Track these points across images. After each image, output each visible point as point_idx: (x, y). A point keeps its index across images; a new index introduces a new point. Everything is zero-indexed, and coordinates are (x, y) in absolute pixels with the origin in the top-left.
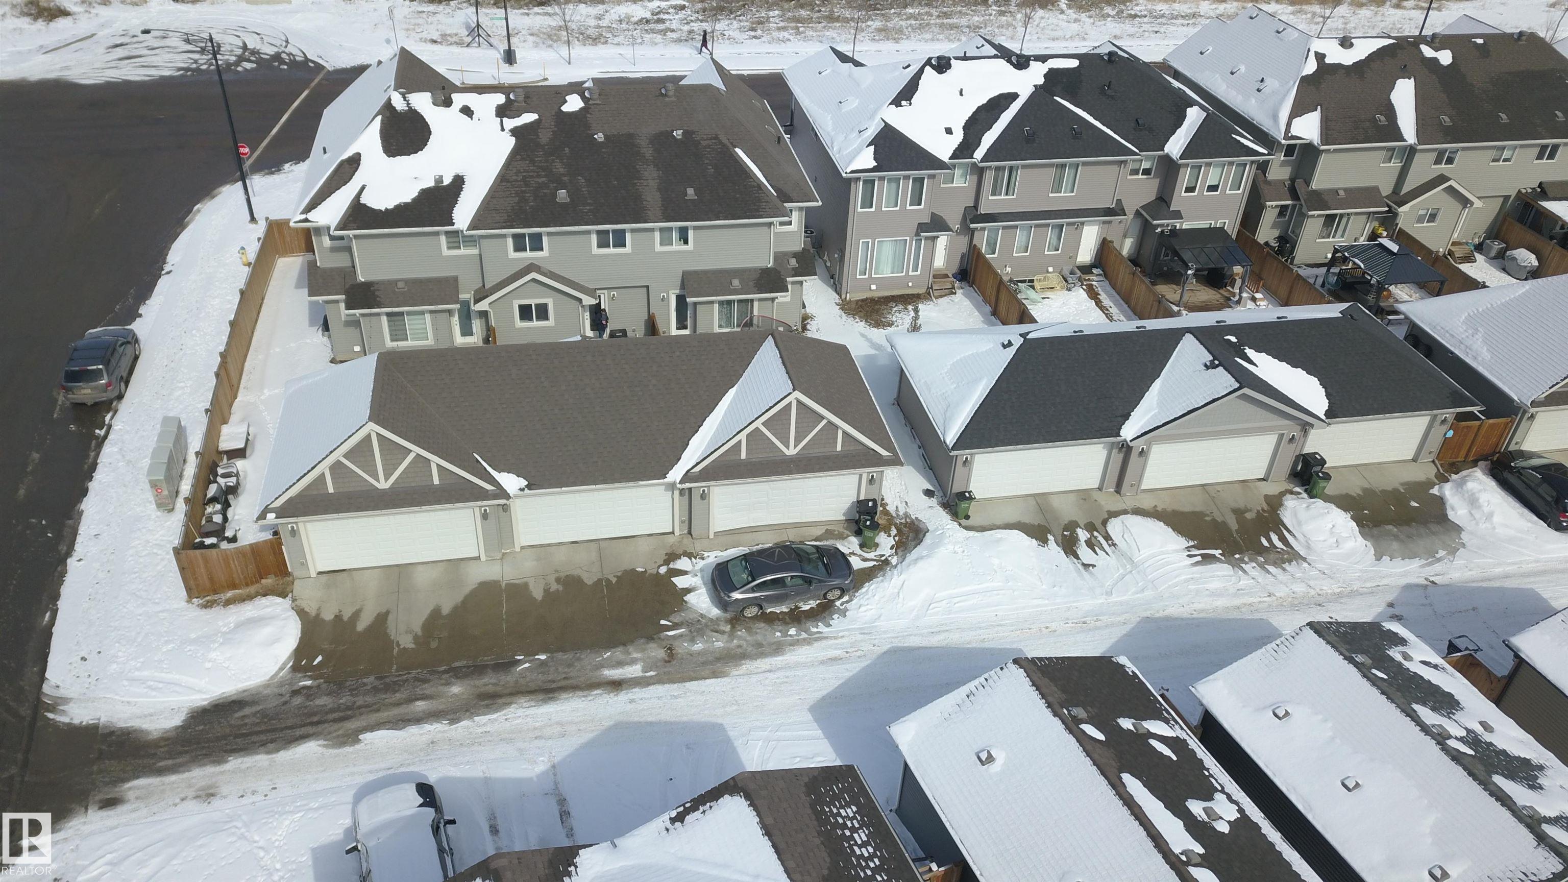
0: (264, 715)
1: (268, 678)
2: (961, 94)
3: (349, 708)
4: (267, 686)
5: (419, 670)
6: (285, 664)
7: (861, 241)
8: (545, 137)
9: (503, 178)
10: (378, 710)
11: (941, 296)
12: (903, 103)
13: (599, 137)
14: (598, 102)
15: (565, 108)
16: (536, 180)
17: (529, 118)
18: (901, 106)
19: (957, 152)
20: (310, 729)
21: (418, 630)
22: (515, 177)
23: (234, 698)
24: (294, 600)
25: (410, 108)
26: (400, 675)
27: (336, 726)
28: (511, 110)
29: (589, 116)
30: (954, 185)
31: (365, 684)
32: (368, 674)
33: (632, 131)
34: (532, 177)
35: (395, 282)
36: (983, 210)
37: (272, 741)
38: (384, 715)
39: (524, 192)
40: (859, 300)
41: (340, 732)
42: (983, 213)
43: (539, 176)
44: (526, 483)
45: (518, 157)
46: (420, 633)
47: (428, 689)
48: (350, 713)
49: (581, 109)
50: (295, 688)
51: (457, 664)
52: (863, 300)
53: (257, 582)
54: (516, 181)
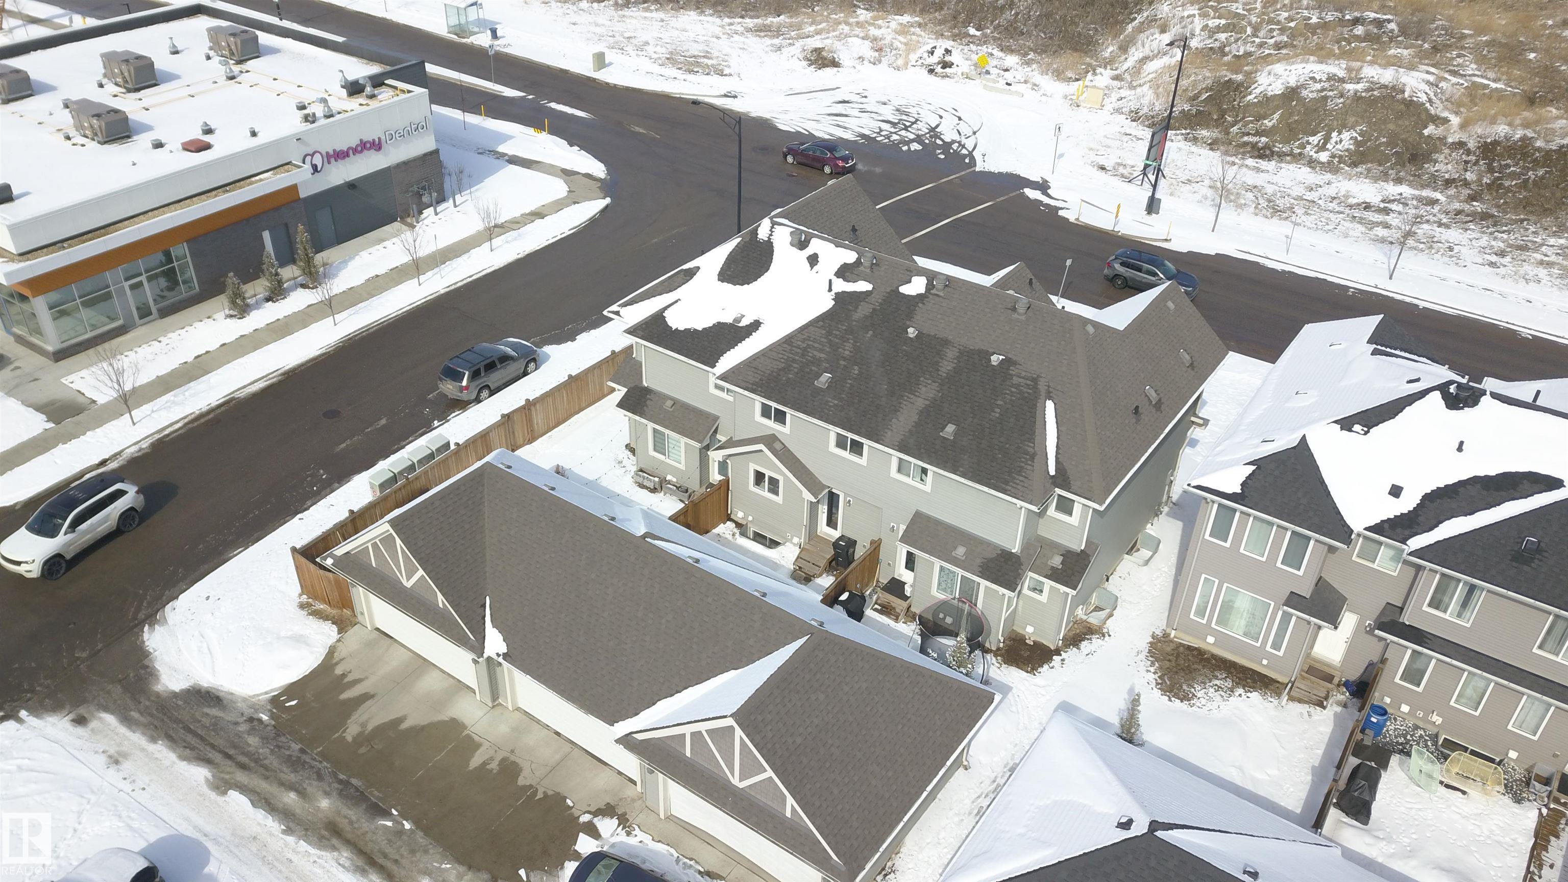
0: (216, 726)
1: (252, 694)
2: (1460, 449)
3: (256, 761)
4: (245, 700)
5: (328, 766)
6: (272, 691)
7: (1203, 576)
8: (863, 310)
9: (789, 340)
10: (266, 778)
11: (1300, 701)
12: (1357, 428)
13: (912, 332)
14: (941, 294)
15: (905, 289)
16: (815, 353)
17: (863, 286)
18: (1350, 430)
19: (1386, 526)
20: (217, 757)
21: (370, 727)
22: (800, 343)
23: (221, 694)
24: (339, 641)
25: (769, 239)
26: (315, 759)
27: (233, 769)
28: (852, 273)
29: (920, 305)
30: (1375, 566)
31: (289, 748)
32: (301, 741)
33: (950, 337)
34: (815, 349)
35: (666, 397)
36: (1407, 619)
37: (193, 749)
38: (263, 786)
39: (794, 361)
40: (1183, 645)
41: (227, 777)
42: (1407, 623)
43: (821, 351)
44: (506, 651)
45: (821, 323)
46: (367, 732)
47: (312, 787)
48: (253, 765)
49: (919, 295)
50: (255, 716)
51: (354, 781)
52: (1189, 648)
53: (341, 609)
54: (798, 347)
